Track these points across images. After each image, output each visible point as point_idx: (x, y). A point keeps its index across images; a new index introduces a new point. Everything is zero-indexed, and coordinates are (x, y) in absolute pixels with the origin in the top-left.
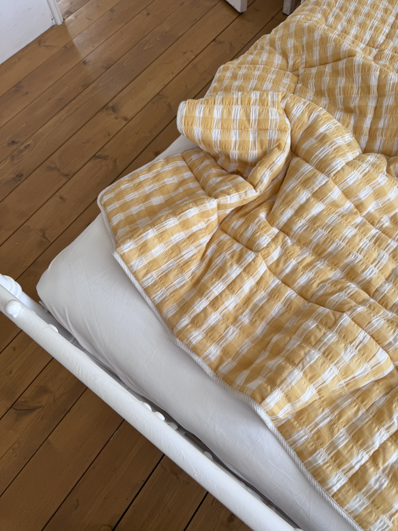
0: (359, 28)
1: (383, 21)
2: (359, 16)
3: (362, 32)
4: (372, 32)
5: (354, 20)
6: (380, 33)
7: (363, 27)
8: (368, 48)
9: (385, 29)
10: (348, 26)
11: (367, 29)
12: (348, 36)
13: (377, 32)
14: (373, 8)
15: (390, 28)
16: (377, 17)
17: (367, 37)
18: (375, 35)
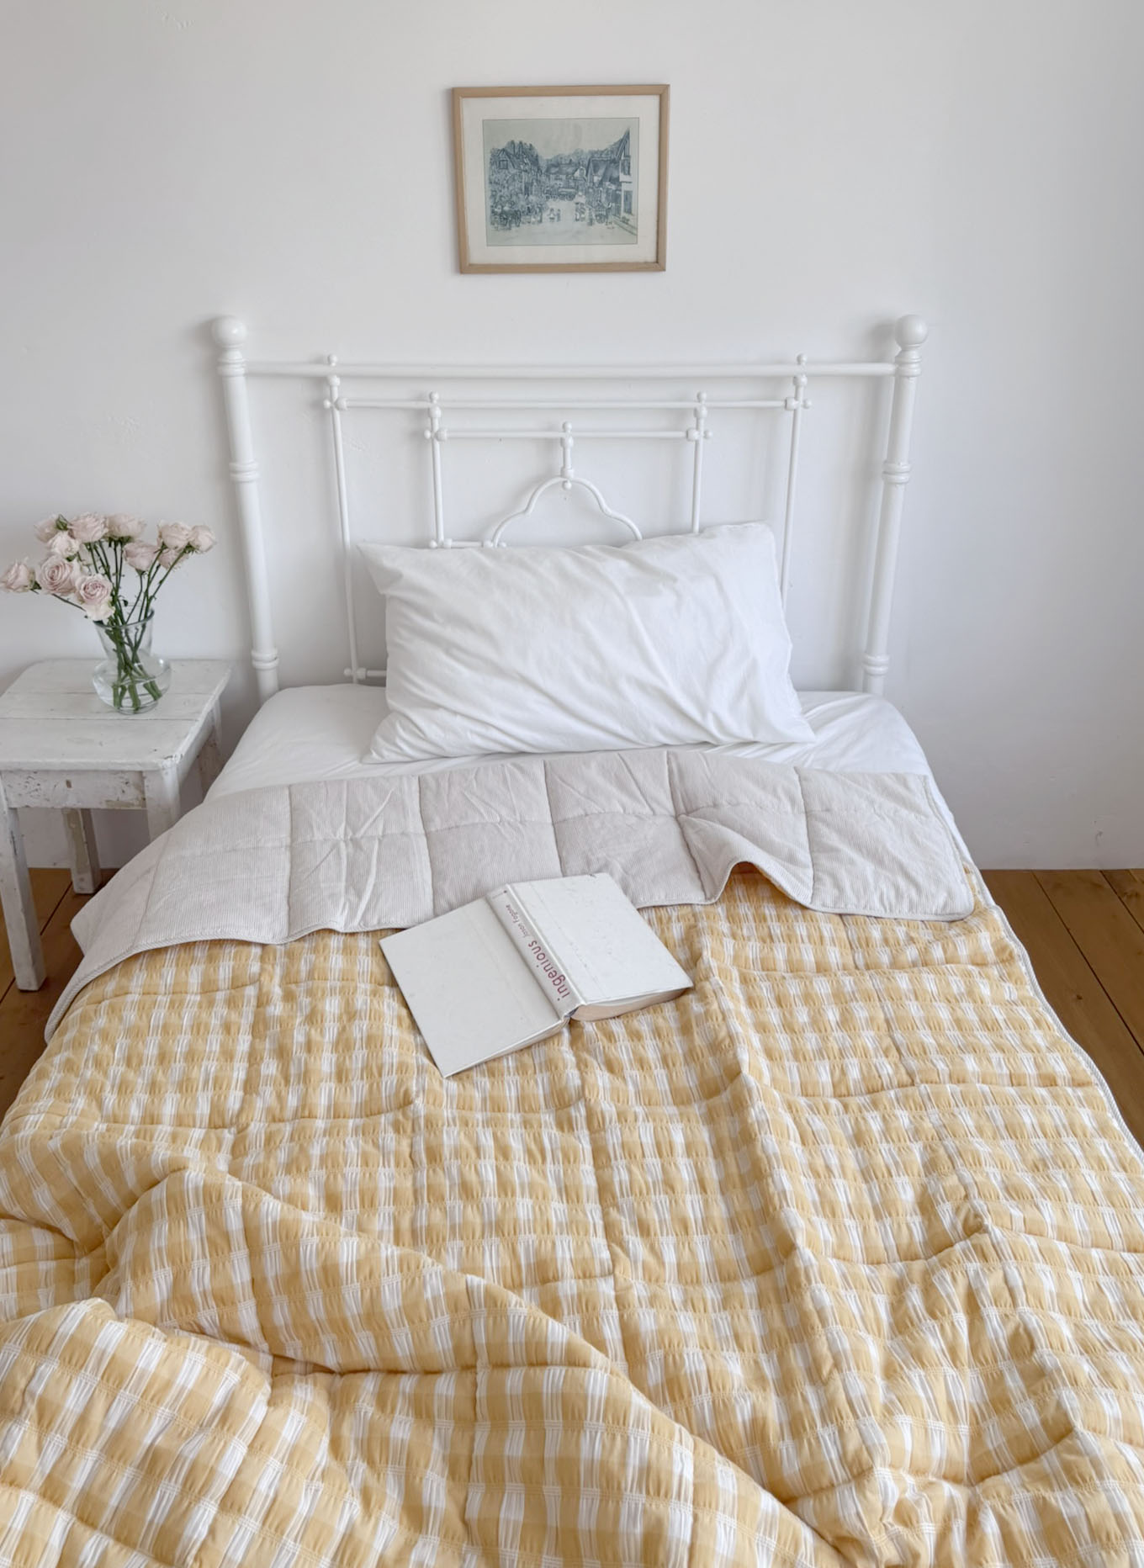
0: (179, 1095)
1: (228, 1055)
2: (173, 1064)
3: (189, 1101)
4: (210, 1094)
5: (164, 1080)
6: (229, 1086)
7: (187, 1091)
8: (213, 1133)
9: (235, 1075)
10: (153, 1101)
11: (197, 1090)
12: (160, 1127)
13: (220, 1088)
14: (198, 1033)
15: (246, 1065)
16: (210, 1052)
17: (203, 1108)
18: (219, 1097)
